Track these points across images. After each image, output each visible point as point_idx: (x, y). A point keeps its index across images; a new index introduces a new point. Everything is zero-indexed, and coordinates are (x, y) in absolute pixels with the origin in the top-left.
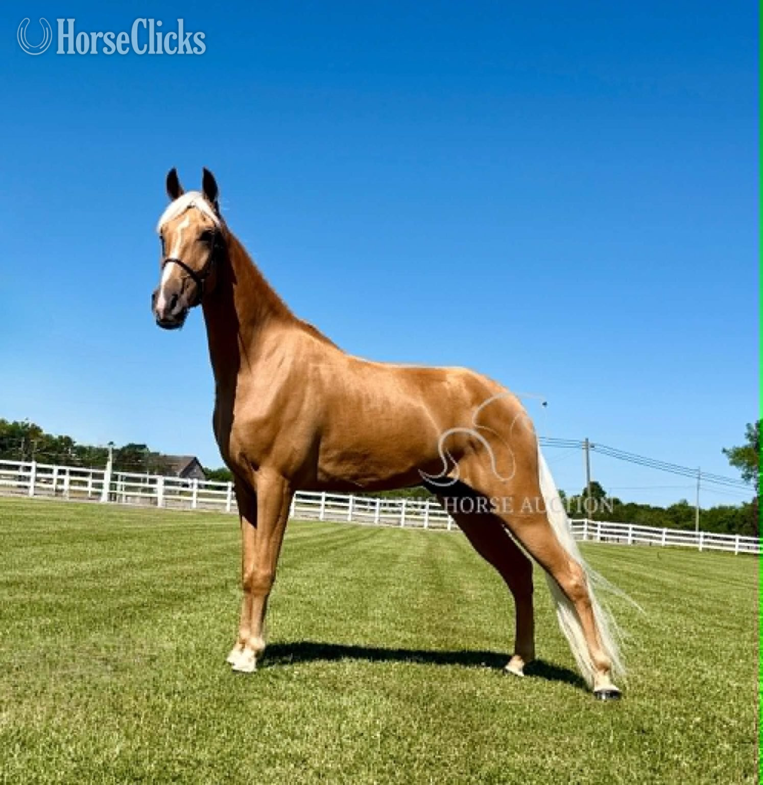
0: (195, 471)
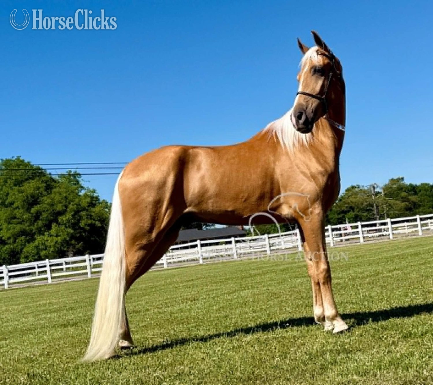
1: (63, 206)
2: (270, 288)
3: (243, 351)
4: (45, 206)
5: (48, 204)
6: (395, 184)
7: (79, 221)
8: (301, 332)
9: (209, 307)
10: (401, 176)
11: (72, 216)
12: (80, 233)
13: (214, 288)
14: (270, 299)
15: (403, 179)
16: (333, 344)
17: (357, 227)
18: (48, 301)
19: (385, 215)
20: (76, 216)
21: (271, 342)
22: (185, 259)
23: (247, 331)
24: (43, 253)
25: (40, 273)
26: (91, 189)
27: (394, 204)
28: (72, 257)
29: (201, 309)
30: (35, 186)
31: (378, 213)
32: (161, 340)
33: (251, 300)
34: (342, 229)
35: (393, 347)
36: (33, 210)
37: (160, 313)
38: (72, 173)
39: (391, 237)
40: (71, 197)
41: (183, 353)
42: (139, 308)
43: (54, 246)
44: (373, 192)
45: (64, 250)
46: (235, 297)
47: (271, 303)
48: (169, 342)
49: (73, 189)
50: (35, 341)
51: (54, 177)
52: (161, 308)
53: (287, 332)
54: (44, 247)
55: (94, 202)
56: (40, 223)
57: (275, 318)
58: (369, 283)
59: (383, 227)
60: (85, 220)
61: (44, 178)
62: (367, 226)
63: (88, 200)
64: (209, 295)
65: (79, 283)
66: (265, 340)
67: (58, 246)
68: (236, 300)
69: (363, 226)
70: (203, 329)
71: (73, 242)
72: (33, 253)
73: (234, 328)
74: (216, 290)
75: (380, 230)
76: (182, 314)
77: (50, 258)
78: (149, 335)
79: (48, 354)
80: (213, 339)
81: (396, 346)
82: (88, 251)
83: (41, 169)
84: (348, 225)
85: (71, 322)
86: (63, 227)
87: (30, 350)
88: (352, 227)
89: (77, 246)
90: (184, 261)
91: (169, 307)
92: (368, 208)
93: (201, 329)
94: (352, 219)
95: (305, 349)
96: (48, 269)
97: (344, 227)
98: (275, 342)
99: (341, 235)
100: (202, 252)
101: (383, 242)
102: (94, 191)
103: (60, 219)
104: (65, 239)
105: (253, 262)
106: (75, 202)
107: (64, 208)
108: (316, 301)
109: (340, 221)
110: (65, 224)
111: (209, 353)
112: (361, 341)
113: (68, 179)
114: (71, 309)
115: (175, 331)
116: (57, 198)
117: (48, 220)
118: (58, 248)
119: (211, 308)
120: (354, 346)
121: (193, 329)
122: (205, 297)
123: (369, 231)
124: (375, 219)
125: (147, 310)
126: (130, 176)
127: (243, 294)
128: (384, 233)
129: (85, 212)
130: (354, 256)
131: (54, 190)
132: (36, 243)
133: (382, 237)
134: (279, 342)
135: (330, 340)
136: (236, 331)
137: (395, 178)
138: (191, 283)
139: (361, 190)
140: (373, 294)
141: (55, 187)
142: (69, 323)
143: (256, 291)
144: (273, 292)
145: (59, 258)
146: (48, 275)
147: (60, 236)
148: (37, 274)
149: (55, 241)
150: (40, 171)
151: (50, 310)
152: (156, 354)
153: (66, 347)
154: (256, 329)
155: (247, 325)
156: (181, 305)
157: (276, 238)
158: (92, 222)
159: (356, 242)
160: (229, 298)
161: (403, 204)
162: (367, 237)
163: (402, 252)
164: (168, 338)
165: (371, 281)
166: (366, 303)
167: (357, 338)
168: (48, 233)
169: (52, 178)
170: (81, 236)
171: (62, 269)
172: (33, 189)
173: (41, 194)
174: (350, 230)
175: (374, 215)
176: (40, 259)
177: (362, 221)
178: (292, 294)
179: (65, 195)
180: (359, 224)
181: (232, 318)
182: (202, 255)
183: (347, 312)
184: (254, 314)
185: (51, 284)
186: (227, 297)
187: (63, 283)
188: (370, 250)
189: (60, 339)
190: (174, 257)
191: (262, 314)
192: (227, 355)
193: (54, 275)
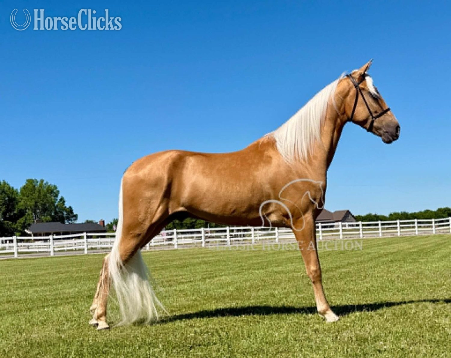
0: (349, 218)
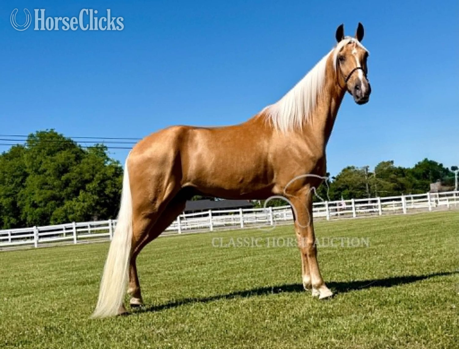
1: (90, 175)
2: (269, 256)
3: (239, 313)
4: (74, 174)
5: (77, 172)
6: (385, 166)
7: (104, 189)
8: (292, 297)
9: (214, 271)
10: (391, 160)
11: (98, 184)
12: (105, 199)
13: (220, 254)
14: (268, 266)
15: (392, 162)
16: (318, 309)
17: (350, 203)
18: (72, 260)
19: (376, 193)
20: (102, 184)
21: (264, 304)
22: (198, 226)
23: (244, 294)
24: (70, 217)
25: (67, 234)
26: (115, 161)
27: (384, 184)
28: (96, 221)
29: (206, 272)
30: (66, 156)
31: (370, 192)
32: (168, 300)
33: (251, 266)
34: (338, 205)
35: (370, 313)
36: (64, 178)
37: (169, 275)
38: (99, 146)
39: (380, 213)
40: (98, 167)
41: (185, 312)
42: (152, 269)
43: (81, 211)
44: (366, 173)
45: (89, 215)
46: (237, 263)
47: (269, 269)
48: (174, 302)
49: (100, 160)
50: (55, 296)
51: (83, 149)
52: (172, 270)
53: (279, 296)
54: (71, 211)
55: (118, 172)
56: (69, 189)
57: (270, 283)
58: (356, 255)
59: (374, 204)
60: (110, 188)
61: (74, 150)
62: (361, 202)
63: (113, 170)
64: (215, 260)
65: (101, 244)
66: (259, 303)
67: (85, 211)
68: (238, 266)
69: (356, 203)
70: (206, 291)
71: (98, 207)
72: (62, 216)
73: (233, 291)
74: (222, 255)
75: (370, 207)
76: (189, 276)
77: (76, 222)
78: (157, 294)
79: (66, 309)
80: (214, 300)
81: (372, 313)
82: (111, 216)
83: (72, 142)
84: (343, 202)
85: (89, 280)
86: (90, 194)
87: (50, 304)
88: (347, 204)
89: (101, 212)
90: (197, 228)
91: (178, 269)
92: (361, 187)
93: (204, 291)
94: (347, 196)
95: (293, 312)
96: (74, 231)
97: (340, 203)
98: (268, 304)
99: (336, 210)
100: (213, 221)
101: (373, 217)
102: (118, 162)
103: (88, 186)
104: (91, 204)
105: (258, 232)
106: (101, 172)
107: (91, 177)
108: (305, 270)
109: (336, 197)
110: (92, 191)
111: (208, 313)
112: (343, 307)
113: (96, 151)
114: (92, 268)
115: (181, 291)
116: (86, 167)
117: (76, 187)
118: (84, 212)
119: (215, 272)
120: (335, 312)
121: (197, 290)
122: (211, 261)
123: (361, 208)
124: (367, 197)
125: (159, 272)
126: (136, 153)
127: (245, 260)
128: (374, 210)
129: (110, 181)
130: (346, 229)
131: (83, 161)
132: (65, 207)
133: (373, 213)
134: (271, 305)
135: (316, 305)
136: (235, 294)
137: (386, 161)
138: (200, 249)
139: (356, 171)
140: (358, 265)
141: (84, 158)
142: (87, 281)
143: (256, 258)
144: (271, 259)
145: (84, 222)
146: (74, 236)
147: (86, 202)
148: (64, 234)
149: (81, 206)
150: (71, 143)
151: (73, 268)
152: (161, 313)
153: (83, 303)
154: (251, 293)
155: (245, 289)
156: (189, 268)
157: (279, 211)
158: (115, 191)
159: (349, 217)
160: (232, 263)
161: (392, 185)
162: (359, 212)
163: (388, 228)
164: (174, 298)
165: (358, 253)
166: (351, 273)
167: (339, 304)
168: (76, 199)
169: (81, 150)
170: (105, 202)
171: (87, 232)
172: (63, 159)
173: (71, 163)
174: (344, 206)
175: (366, 193)
176: (68, 221)
177: (355, 198)
178: (287, 262)
179: (92, 165)
180: (352, 201)
181: (232, 282)
182: (213, 224)
183: (334, 280)
184: (252, 279)
185: (76, 245)
186: (230, 262)
187: (87, 244)
188: (361, 224)
189: (77, 295)
190: (188, 224)
191: (259, 279)
192: (224, 315)
193: (79, 236)
